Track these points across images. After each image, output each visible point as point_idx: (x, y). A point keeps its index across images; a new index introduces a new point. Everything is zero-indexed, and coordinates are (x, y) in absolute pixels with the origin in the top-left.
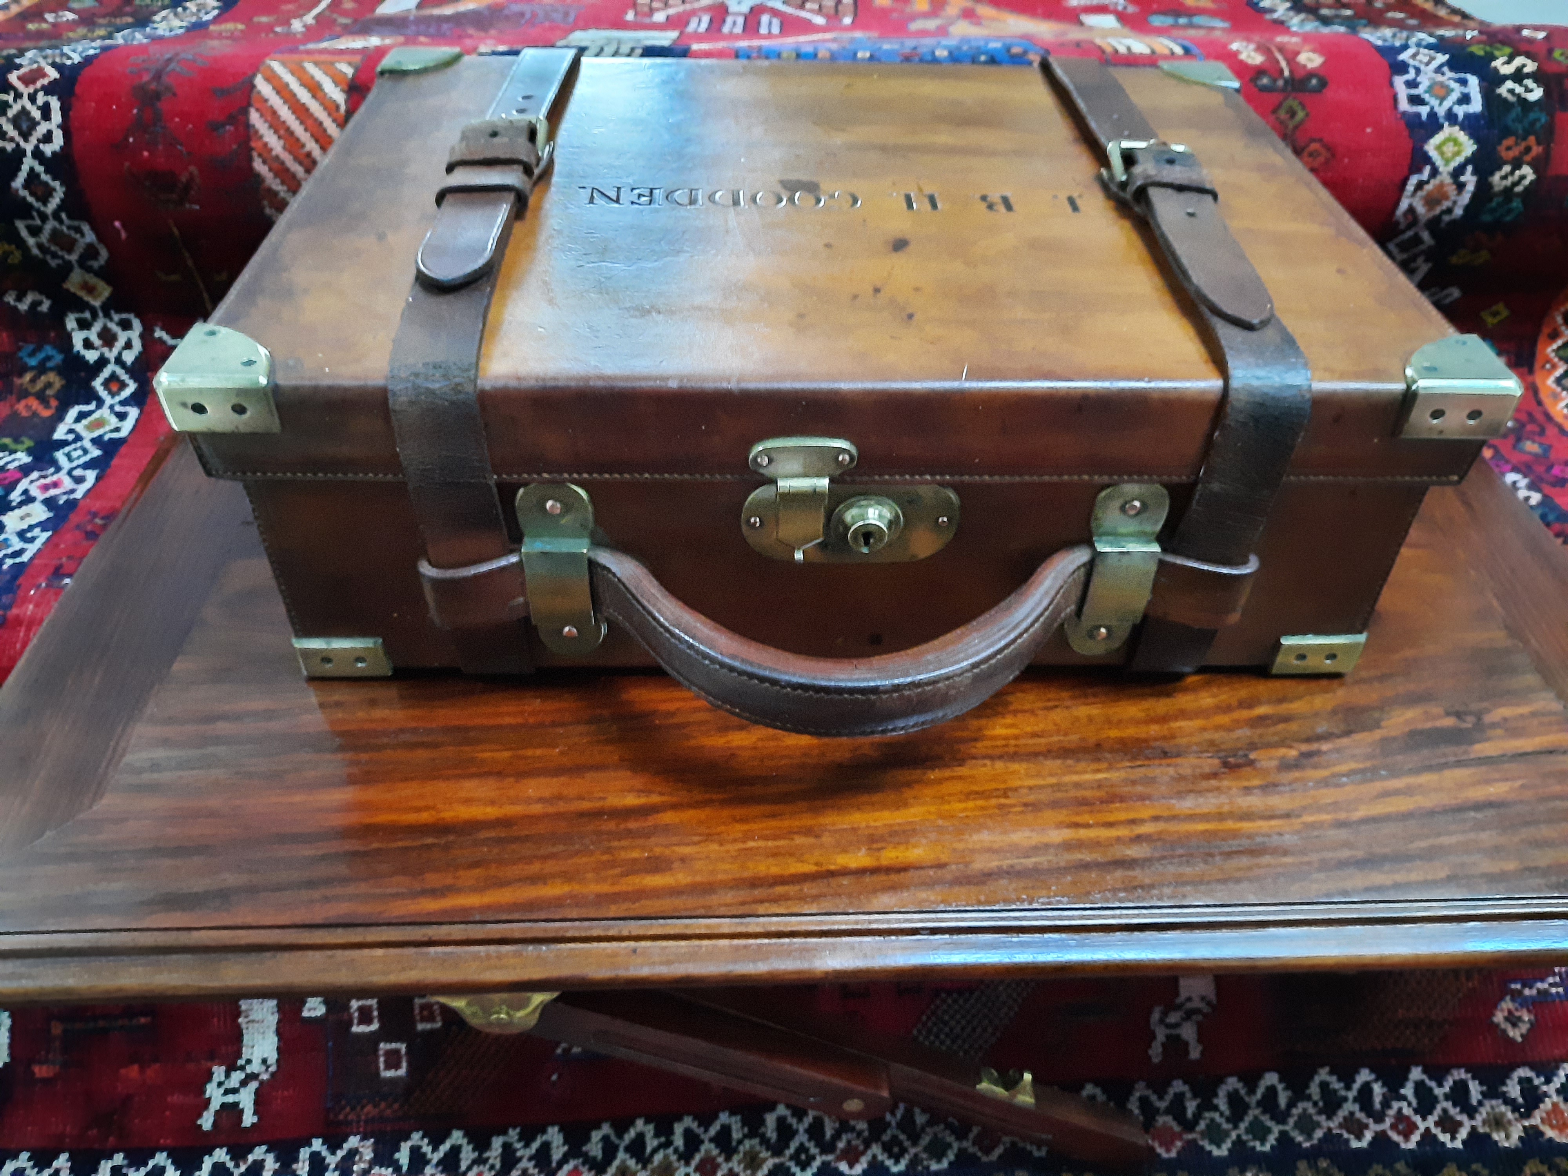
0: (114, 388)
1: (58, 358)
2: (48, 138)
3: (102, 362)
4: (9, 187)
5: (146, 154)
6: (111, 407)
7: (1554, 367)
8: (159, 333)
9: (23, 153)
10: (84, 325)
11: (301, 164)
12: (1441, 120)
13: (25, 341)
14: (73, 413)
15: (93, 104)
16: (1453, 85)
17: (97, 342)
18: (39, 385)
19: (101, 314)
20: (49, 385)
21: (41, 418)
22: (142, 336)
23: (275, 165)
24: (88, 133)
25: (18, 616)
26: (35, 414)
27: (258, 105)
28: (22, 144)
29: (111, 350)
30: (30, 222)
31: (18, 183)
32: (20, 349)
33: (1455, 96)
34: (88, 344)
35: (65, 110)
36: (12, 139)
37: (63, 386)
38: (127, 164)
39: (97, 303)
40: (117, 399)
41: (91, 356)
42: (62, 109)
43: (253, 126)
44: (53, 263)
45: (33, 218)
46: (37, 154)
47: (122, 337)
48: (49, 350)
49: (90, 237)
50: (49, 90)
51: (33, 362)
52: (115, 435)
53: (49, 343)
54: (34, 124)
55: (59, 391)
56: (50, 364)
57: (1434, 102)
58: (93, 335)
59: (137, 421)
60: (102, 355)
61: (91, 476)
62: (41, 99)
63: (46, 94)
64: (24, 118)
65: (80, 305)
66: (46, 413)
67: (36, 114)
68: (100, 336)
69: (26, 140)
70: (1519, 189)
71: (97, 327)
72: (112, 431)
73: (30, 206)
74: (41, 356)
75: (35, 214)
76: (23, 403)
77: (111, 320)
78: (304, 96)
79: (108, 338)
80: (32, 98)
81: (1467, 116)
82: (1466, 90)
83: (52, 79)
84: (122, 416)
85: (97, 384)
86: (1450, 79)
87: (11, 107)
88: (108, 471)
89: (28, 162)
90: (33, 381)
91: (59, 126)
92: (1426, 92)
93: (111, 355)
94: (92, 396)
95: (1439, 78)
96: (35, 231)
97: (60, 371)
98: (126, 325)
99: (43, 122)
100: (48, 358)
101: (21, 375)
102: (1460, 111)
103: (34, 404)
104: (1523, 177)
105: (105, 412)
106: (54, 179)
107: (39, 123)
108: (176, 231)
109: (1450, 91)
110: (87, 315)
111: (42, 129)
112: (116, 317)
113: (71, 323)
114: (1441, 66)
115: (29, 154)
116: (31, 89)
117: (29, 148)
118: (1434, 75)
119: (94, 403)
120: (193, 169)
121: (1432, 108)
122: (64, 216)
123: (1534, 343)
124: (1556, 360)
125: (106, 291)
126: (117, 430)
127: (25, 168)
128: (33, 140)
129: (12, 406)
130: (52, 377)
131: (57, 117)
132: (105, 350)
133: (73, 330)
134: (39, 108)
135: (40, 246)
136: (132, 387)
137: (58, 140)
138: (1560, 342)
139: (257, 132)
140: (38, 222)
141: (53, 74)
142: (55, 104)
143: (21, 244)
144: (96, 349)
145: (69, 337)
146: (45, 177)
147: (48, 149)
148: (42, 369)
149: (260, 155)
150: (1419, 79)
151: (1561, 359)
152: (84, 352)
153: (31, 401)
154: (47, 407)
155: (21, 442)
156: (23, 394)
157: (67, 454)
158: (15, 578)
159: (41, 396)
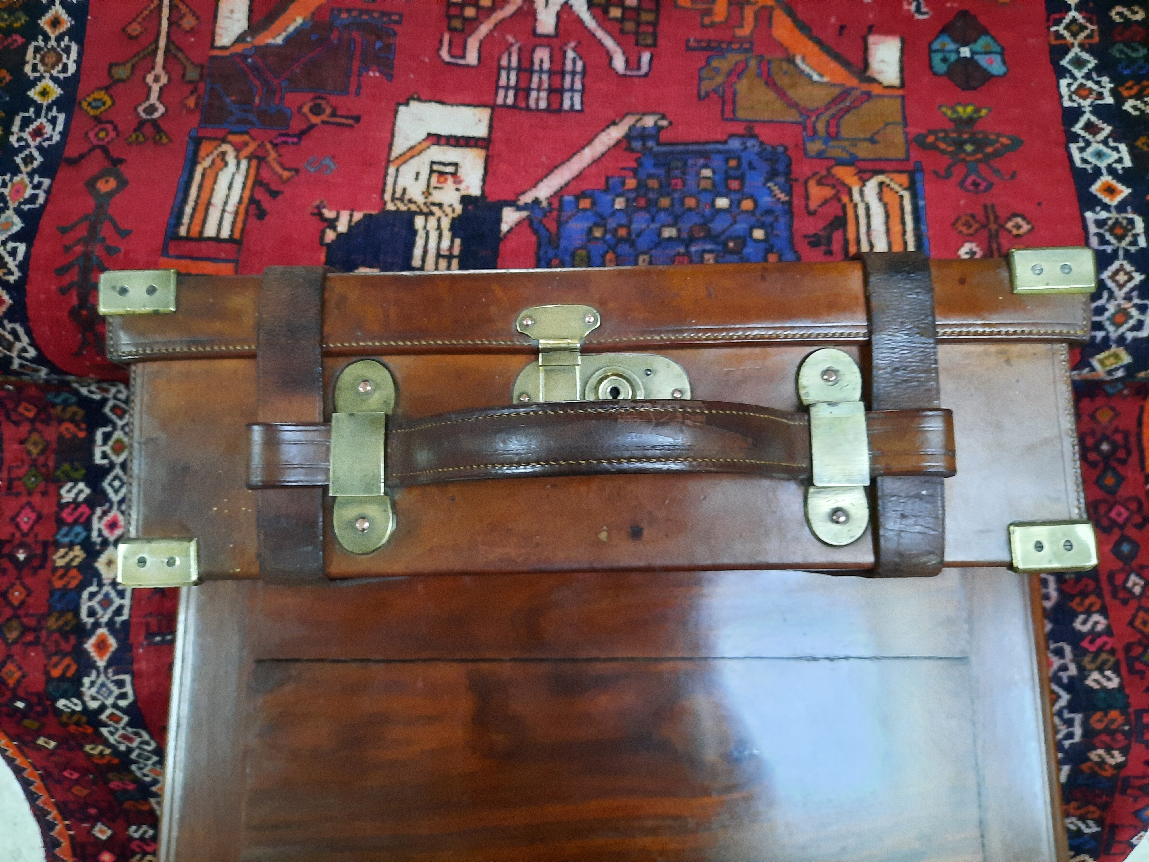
0: (119, 412)
1: (74, 399)
3: (104, 401)
4: (9, 368)
10: (85, 385)
12: (1111, 343)
13: (49, 390)
14: (99, 436)
15: (47, 328)
16: (1134, 312)
17: (97, 391)
18: (69, 414)
20: (75, 414)
21: (79, 439)
25: (139, 669)
26: (75, 437)
29: (109, 395)
31: (14, 367)
32: (47, 395)
33: (1131, 322)
34: (91, 392)
37: (84, 414)
40: (124, 422)
41: (97, 397)
42: (26, 332)
47: (114, 390)
48: (66, 395)
51: (58, 401)
53: (64, 393)
55: (84, 418)
56: (69, 402)
57: (1111, 328)
58: (93, 389)
60: (103, 396)
62: (9, 326)
63: (10, 321)
66: (82, 435)
69: (10, 352)
71: (94, 386)
74: (61, 398)
76: (63, 426)
77: (103, 385)
79: (104, 390)
81: (1135, 340)
82: (1142, 317)
83: (8, 304)
85: (107, 410)
86: (1135, 306)
89: (17, 361)
90: (64, 410)
91: (30, 345)
92: (1109, 319)
94: (106, 421)
95: (1126, 305)
97: (80, 405)
98: (114, 386)
99: (16, 342)
100: (67, 399)
101: (54, 408)
102: (1130, 336)
103: (72, 428)
105: (120, 434)
109: (1129, 317)
113: (75, 385)
114: (1132, 290)
115: (15, 357)
118: (1122, 302)
119: (110, 426)
121: (1108, 333)
129: (57, 429)
130: (74, 408)
132: (105, 394)
133: (78, 387)
137: (32, 351)
141: (9, 300)
142: (20, 330)
144: (98, 394)
145: (77, 390)
146: (32, 365)
147: (27, 355)
148: (66, 404)
150: (1108, 306)
152: (90, 395)
153: (67, 425)
154: (80, 429)
155: (76, 470)
156: (60, 421)
157: (110, 484)
158: (127, 637)
159: (72, 420)
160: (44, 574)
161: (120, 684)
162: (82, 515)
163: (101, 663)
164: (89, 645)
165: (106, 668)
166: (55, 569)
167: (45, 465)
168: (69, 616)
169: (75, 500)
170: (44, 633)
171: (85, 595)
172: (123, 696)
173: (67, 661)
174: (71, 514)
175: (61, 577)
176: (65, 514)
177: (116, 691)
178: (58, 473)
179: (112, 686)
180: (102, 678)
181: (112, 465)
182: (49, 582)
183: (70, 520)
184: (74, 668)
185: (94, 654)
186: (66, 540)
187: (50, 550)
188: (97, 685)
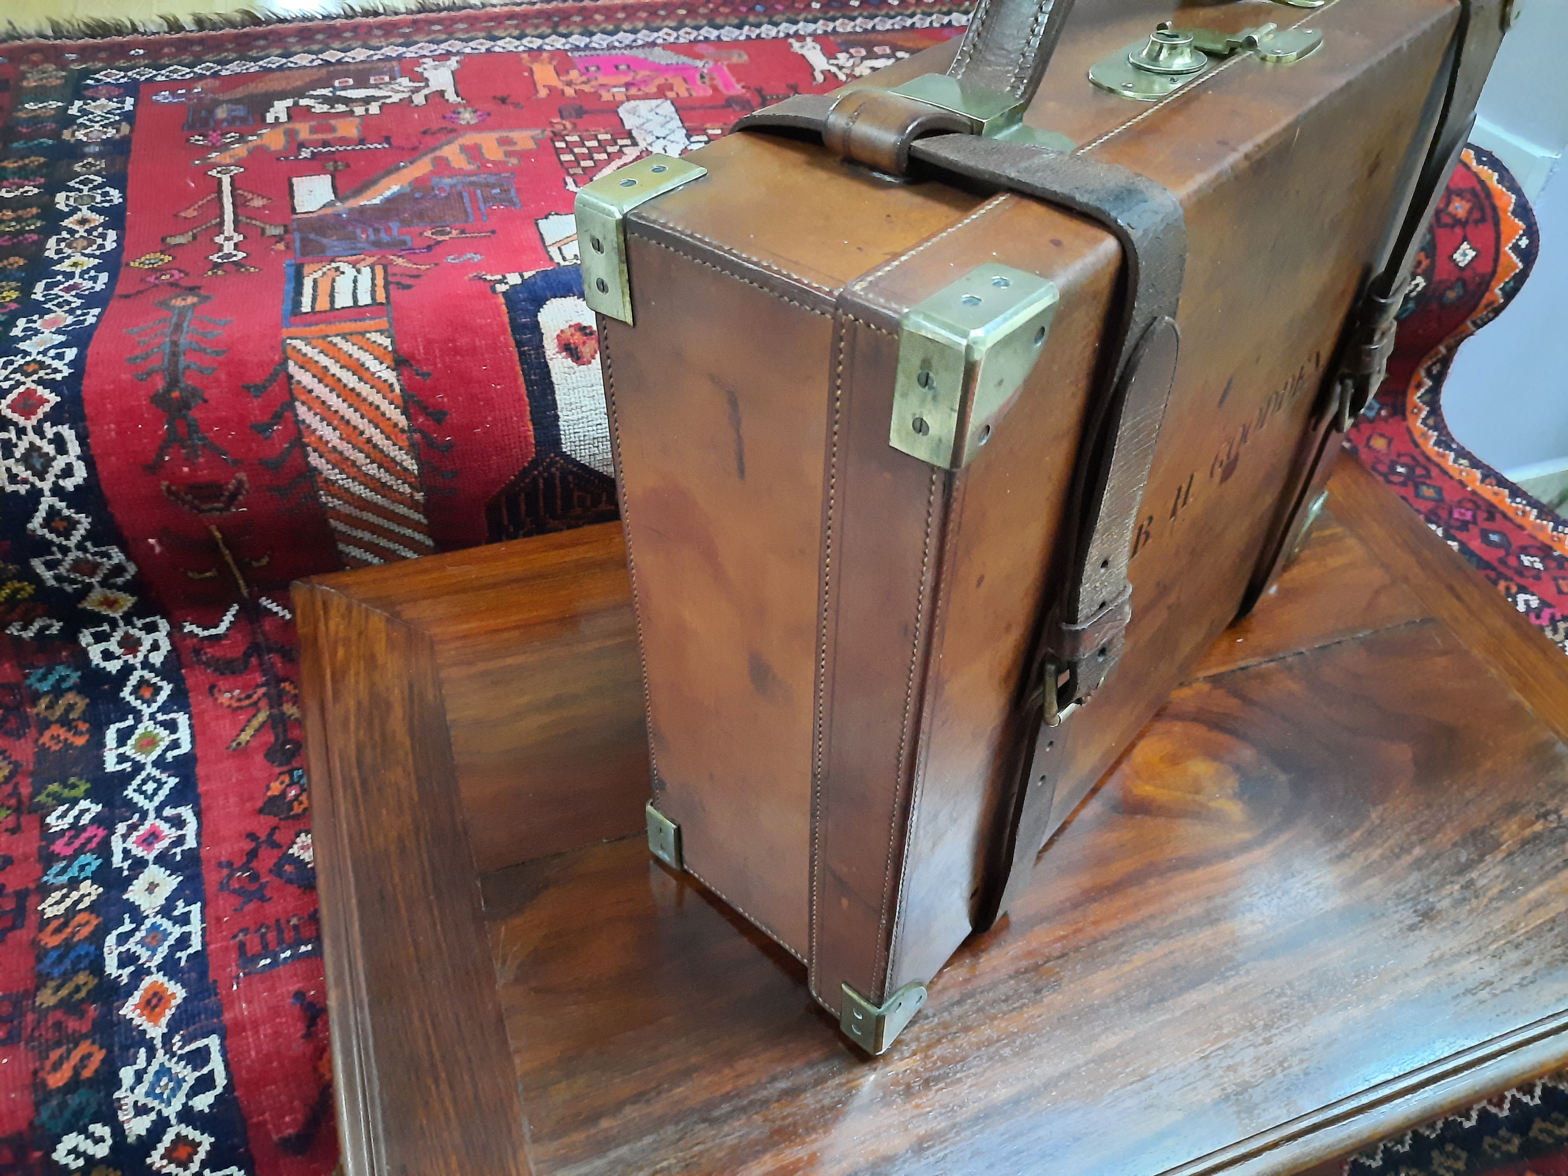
0: (147, 695)
1: (75, 677)
2: (68, 471)
3: (128, 670)
4: (25, 529)
5: (186, 469)
6: (152, 717)
7: (1420, 410)
8: (188, 628)
9: (40, 493)
10: (99, 638)
11: (361, 451)
13: (32, 666)
14: (111, 735)
15: (112, 427)
17: (118, 651)
18: (59, 711)
19: (121, 623)
20: (70, 707)
21: (76, 747)
22: (169, 635)
23: (333, 456)
24: (113, 459)
25: (235, 1018)
26: (68, 745)
27: (303, 398)
28: (39, 484)
29: (135, 657)
30: (49, 558)
31: (36, 523)
32: (26, 676)
34: (108, 655)
35: (81, 438)
36: (25, 481)
37: (87, 705)
38: (165, 483)
39: (117, 615)
40: (155, 707)
41: (113, 667)
42: (78, 437)
43: (303, 421)
44: (69, 588)
45: (53, 554)
46: (57, 491)
47: (147, 641)
48: (61, 670)
49: (117, 556)
50: (56, 416)
51: (45, 687)
52: (176, 752)
53: (61, 663)
54: (48, 461)
55: (84, 712)
56: (64, 686)
58: (113, 645)
59: (191, 726)
60: (126, 661)
61: (186, 812)
62: (49, 430)
63: (53, 423)
64: (35, 454)
65: (96, 619)
66: (80, 741)
67: (50, 449)
68: (120, 644)
69: (42, 479)
70: (1414, 294)
71: (118, 635)
72: (169, 748)
73: (52, 543)
74: (52, 679)
75: (55, 549)
76: (47, 734)
77: (134, 627)
78: (349, 379)
79: (130, 645)
80: (39, 431)
83: (52, 404)
84: (172, 727)
85: (126, 693)
87: (16, 446)
88: (203, 804)
89: (47, 501)
90: (50, 706)
91: (79, 458)
93: (137, 661)
94: (126, 710)
96: (50, 565)
97: (79, 689)
98: (151, 628)
99: (59, 457)
100: (63, 679)
101: (34, 704)
103: (62, 733)
104: (1417, 285)
105: (147, 725)
106: (77, 513)
107: (54, 459)
108: (218, 534)
110: (106, 627)
111: (60, 463)
112: (139, 623)
113: (85, 638)
115: (47, 493)
116: (34, 421)
117: (46, 486)
119: (131, 716)
120: (242, 476)
122: (89, 544)
123: (1404, 393)
124: (1421, 404)
125: (128, 601)
126: (175, 745)
127: (43, 508)
128: (50, 478)
129: (37, 740)
130: (71, 698)
131: (74, 448)
132: (130, 658)
133: (88, 645)
134: (50, 442)
135: (57, 578)
136: (167, 689)
137: (80, 472)
138: (1422, 390)
139: (309, 426)
140: (59, 556)
141: (54, 399)
142: (67, 433)
143: (37, 579)
144: (119, 658)
145: (85, 652)
146: (66, 512)
147: (69, 484)
148: (58, 691)
149: (315, 451)
151: (1425, 403)
152: (103, 664)
153: (55, 730)
154: (78, 733)
155: (74, 786)
156: (44, 724)
157: (139, 790)
158: (203, 975)
159: (65, 722)
160: (23, 935)
161: (199, 1058)
162: (89, 840)
163: (156, 1031)
164: (130, 1009)
165: (167, 1039)
166: (44, 923)
167: (15, 793)
168: (82, 978)
169: (74, 826)
170: (30, 1017)
171: (111, 940)
172: (205, 1084)
173: (84, 1047)
174: (68, 844)
175: (58, 930)
176: (58, 846)
177: (190, 1076)
178: (42, 798)
179: (181, 1069)
180: (161, 1056)
181: (138, 767)
182: (35, 943)
183: (69, 851)
184: (99, 1055)
185: (140, 1021)
186: (64, 879)
187: (32, 900)
188: (148, 1078)
